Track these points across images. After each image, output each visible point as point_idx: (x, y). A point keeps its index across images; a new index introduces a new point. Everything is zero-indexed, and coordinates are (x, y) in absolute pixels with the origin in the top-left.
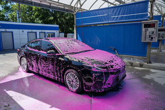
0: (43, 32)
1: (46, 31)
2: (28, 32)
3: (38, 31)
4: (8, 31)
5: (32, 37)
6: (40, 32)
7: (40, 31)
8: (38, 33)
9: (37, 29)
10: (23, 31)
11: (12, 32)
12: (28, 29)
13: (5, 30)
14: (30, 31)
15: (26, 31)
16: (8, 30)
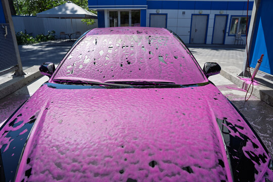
0: (224, 15)
1: (231, 13)
2: (192, 15)
3: (212, 13)
4: (160, 13)
5: (200, 23)
6: (216, 15)
7: (218, 12)
8: (212, 17)
9: (211, 9)
10: (184, 13)
11: (166, 15)
12: (195, 9)
13: (157, 12)
14: (197, 12)
15: (189, 12)
16: (161, 11)
